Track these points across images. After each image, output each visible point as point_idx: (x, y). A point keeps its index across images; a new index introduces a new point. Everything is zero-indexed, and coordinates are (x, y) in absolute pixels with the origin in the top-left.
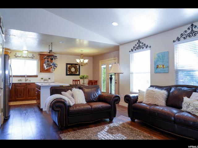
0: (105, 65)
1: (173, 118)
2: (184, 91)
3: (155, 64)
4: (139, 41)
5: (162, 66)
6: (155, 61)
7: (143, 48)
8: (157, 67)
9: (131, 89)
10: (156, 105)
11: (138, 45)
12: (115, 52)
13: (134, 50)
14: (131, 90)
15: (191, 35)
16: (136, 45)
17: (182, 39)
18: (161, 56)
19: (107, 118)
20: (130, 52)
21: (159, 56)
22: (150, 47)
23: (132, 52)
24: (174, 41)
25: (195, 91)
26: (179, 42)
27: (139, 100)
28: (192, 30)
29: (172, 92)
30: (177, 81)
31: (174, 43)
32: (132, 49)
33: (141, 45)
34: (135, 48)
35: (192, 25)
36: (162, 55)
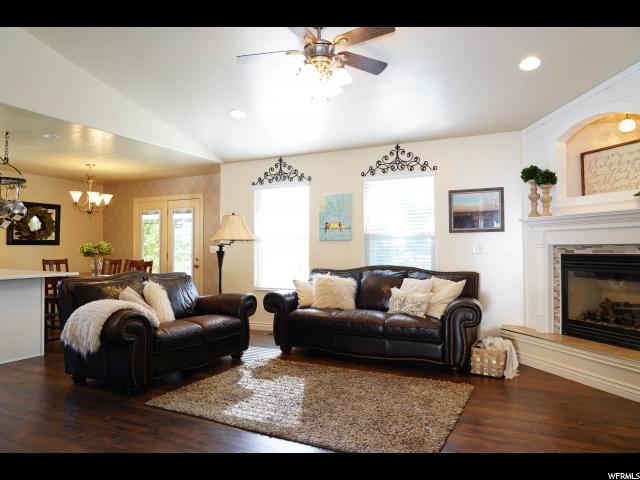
0: (157, 213)
1: (381, 328)
2: (389, 277)
3: (321, 221)
4: (281, 161)
5: (336, 226)
6: (320, 214)
7: (291, 179)
8: (326, 228)
9: (255, 281)
10: (339, 309)
11: (277, 170)
12: (196, 177)
13: (266, 181)
14: (255, 284)
15: (396, 166)
16: (272, 169)
17: (379, 172)
18: (335, 204)
19: (226, 354)
20: (253, 184)
21: (330, 203)
22: (309, 179)
23: (259, 186)
24: (363, 175)
25: (407, 277)
26: (373, 177)
27: (302, 301)
28: (397, 157)
29: (366, 282)
30: (367, 257)
31: (364, 178)
32: (260, 179)
33: (285, 170)
34: (270, 178)
35: (398, 147)
36: (338, 201)
